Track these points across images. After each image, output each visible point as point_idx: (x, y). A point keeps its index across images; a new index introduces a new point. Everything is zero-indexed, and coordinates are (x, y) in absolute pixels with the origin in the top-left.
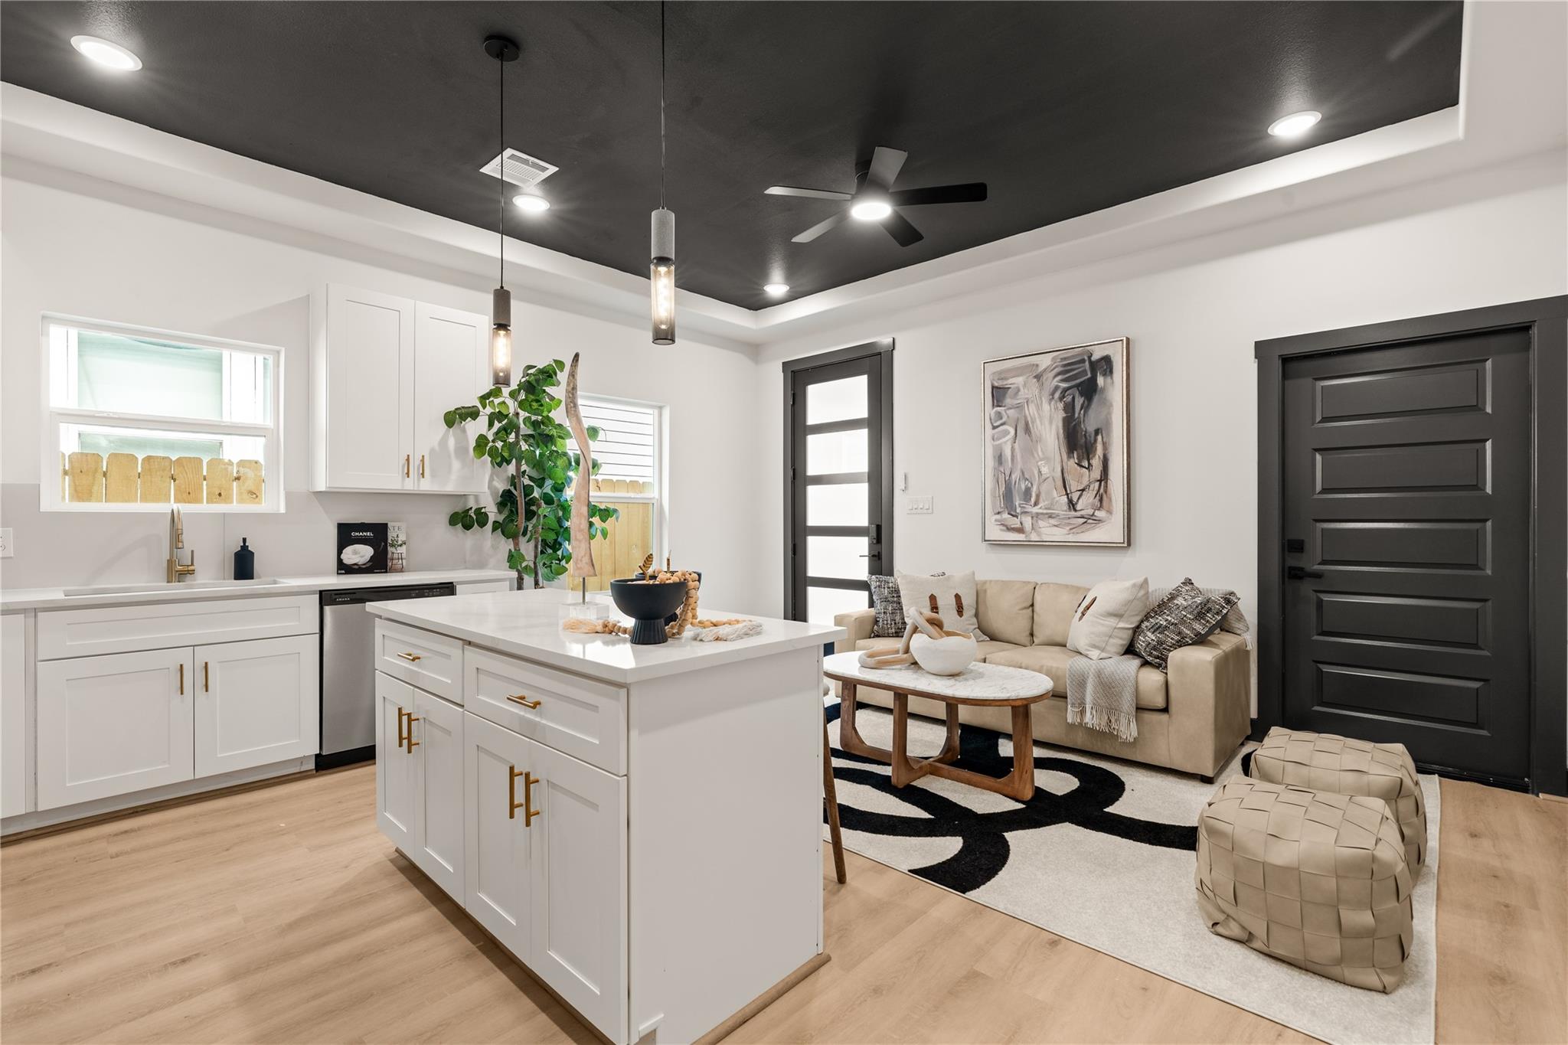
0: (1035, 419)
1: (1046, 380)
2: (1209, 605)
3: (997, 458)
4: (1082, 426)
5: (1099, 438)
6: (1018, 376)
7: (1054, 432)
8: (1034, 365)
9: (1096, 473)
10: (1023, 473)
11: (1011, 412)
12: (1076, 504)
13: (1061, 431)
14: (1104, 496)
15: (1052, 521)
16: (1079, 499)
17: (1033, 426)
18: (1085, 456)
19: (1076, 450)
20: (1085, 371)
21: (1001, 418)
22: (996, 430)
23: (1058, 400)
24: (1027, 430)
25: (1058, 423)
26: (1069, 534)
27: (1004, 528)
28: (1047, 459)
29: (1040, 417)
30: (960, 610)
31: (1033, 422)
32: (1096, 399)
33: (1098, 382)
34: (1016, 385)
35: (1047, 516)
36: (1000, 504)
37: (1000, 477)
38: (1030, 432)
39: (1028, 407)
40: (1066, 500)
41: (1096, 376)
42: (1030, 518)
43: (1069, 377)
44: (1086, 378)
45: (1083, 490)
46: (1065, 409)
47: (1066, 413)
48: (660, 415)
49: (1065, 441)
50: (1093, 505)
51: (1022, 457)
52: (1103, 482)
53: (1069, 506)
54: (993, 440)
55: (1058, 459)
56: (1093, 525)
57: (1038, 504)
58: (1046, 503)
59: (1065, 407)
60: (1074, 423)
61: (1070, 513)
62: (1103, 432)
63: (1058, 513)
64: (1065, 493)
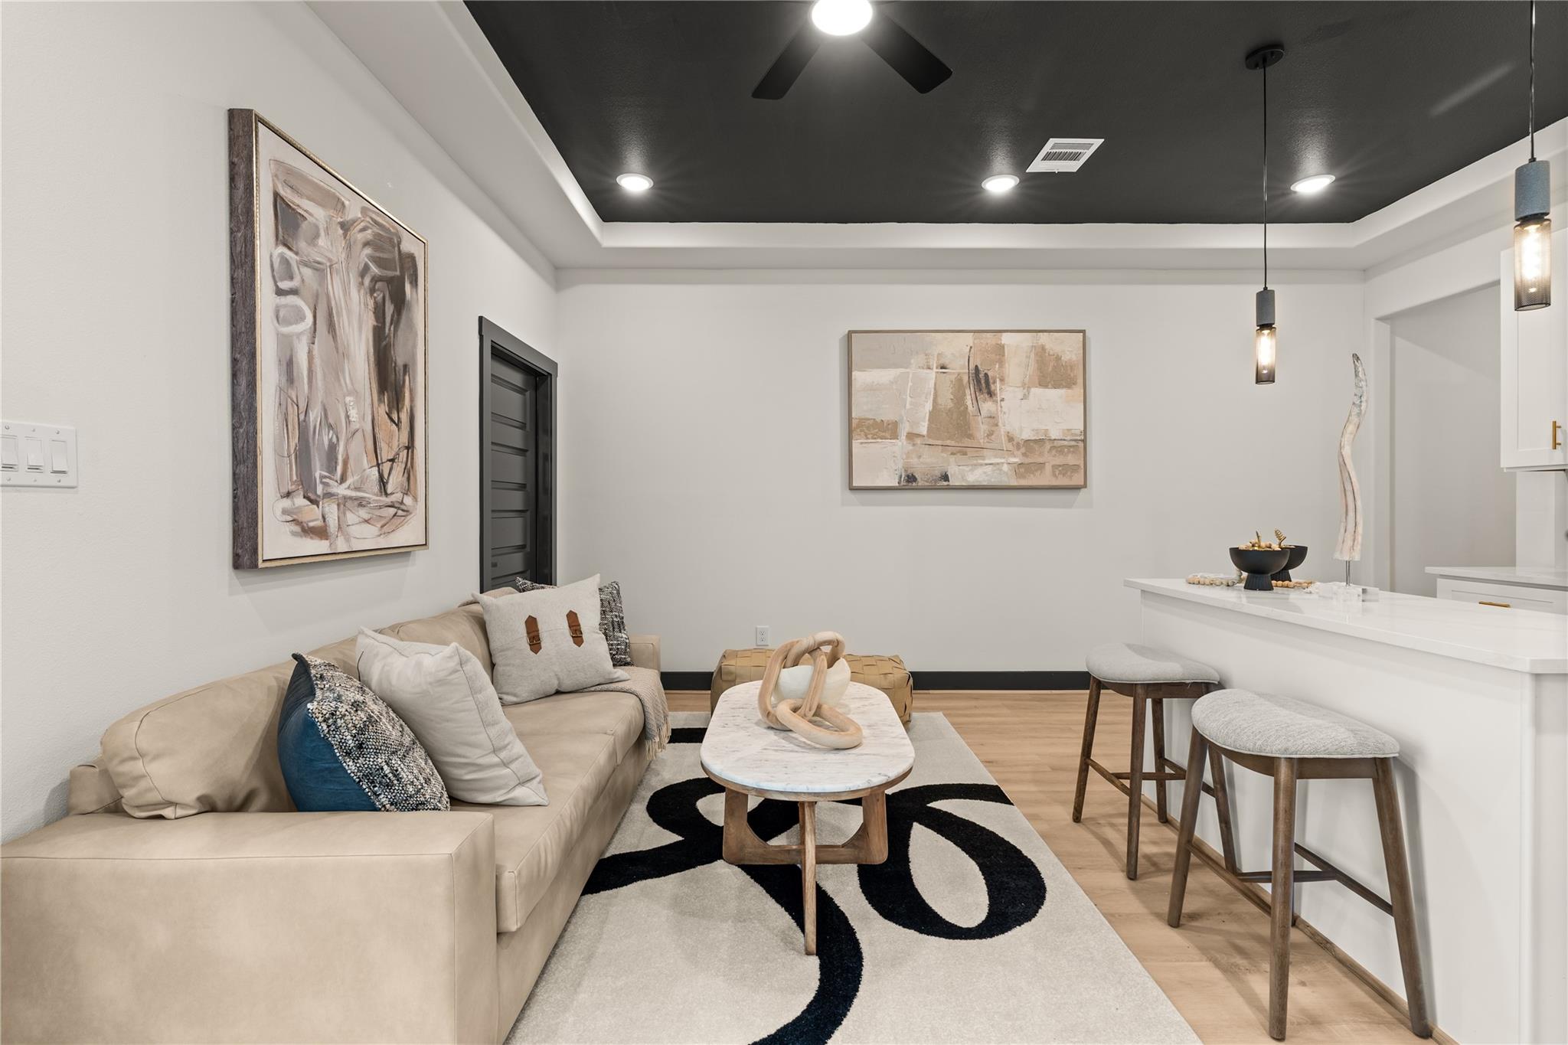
0: (341, 309)
1: (353, 242)
3: (284, 367)
4: (392, 352)
5: (407, 378)
6: (316, 204)
7: (363, 347)
8: (337, 198)
9: (404, 436)
10: (325, 414)
11: (307, 273)
12: (387, 483)
13: (372, 350)
14: (412, 473)
15: (363, 513)
16: (390, 474)
18: (395, 406)
19: (386, 390)
20: (393, 260)
21: (289, 277)
22: (283, 300)
23: (368, 291)
24: (331, 326)
25: (368, 335)
26: (381, 534)
27: (297, 529)
28: (354, 392)
29: (349, 311)
32: (403, 315)
33: (406, 289)
34: (314, 221)
35: (356, 503)
36: (291, 475)
37: (290, 409)
38: (334, 330)
39: (332, 279)
40: (377, 473)
41: (403, 278)
42: (336, 507)
43: (378, 258)
44: (395, 273)
45: (394, 460)
46: (372, 313)
47: (377, 322)
49: (376, 370)
50: (403, 485)
51: (325, 374)
52: (410, 451)
53: (381, 487)
54: (278, 319)
55: (368, 401)
56: (403, 518)
57: (346, 480)
58: (356, 478)
59: (375, 309)
60: (384, 343)
61: (381, 498)
62: (411, 373)
63: (369, 498)
64: (375, 463)
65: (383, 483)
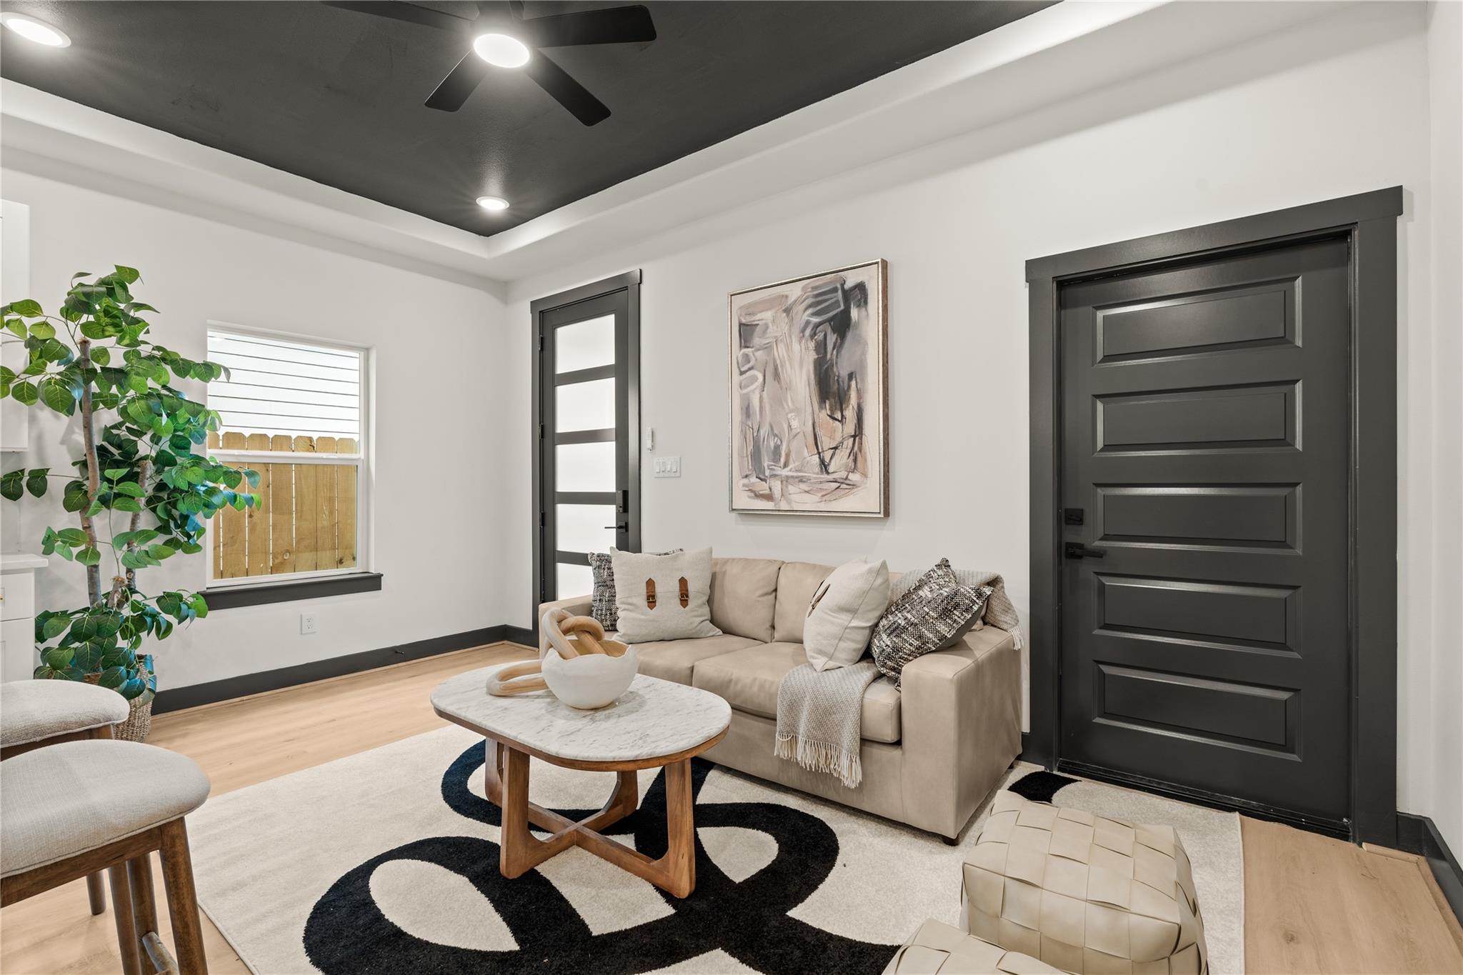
0: (785, 362)
1: (796, 314)
2: (957, 599)
3: (745, 409)
4: (835, 370)
5: (853, 383)
6: (767, 310)
7: (804, 378)
8: (783, 296)
9: (850, 427)
10: (772, 429)
11: (759, 354)
12: (829, 465)
13: (812, 376)
14: (859, 455)
15: (803, 486)
16: (831, 459)
17: (782, 371)
18: (838, 407)
19: (828, 399)
20: (837, 302)
21: (749, 362)
22: (744, 376)
23: (809, 338)
24: (777, 376)
25: (809, 367)
26: (821, 501)
27: (753, 495)
28: (797, 410)
29: (790, 359)
30: (684, 598)
31: (782, 366)
32: (850, 336)
33: (852, 315)
34: (764, 321)
35: (797, 480)
36: (748, 466)
37: (748, 431)
38: (779, 378)
39: (777, 348)
40: (818, 460)
41: (850, 307)
42: (780, 483)
43: (822, 309)
44: (839, 310)
45: (836, 448)
46: (817, 349)
47: (817, 354)
48: (367, 360)
49: (817, 389)
50: (846, 466)
51: (771, 406)
52: (857, 438)
53: (822, 468)
54: (741, 387)
55: (809, 410)
56: (847, 491)
57: (788, 466)
58: (796, 464)
59: (816, 347)
60: (826, 366)
61: (822, 476)
62: (857, 377)
63: (809, 476)
64: (816, 452)
65: (824, 466)
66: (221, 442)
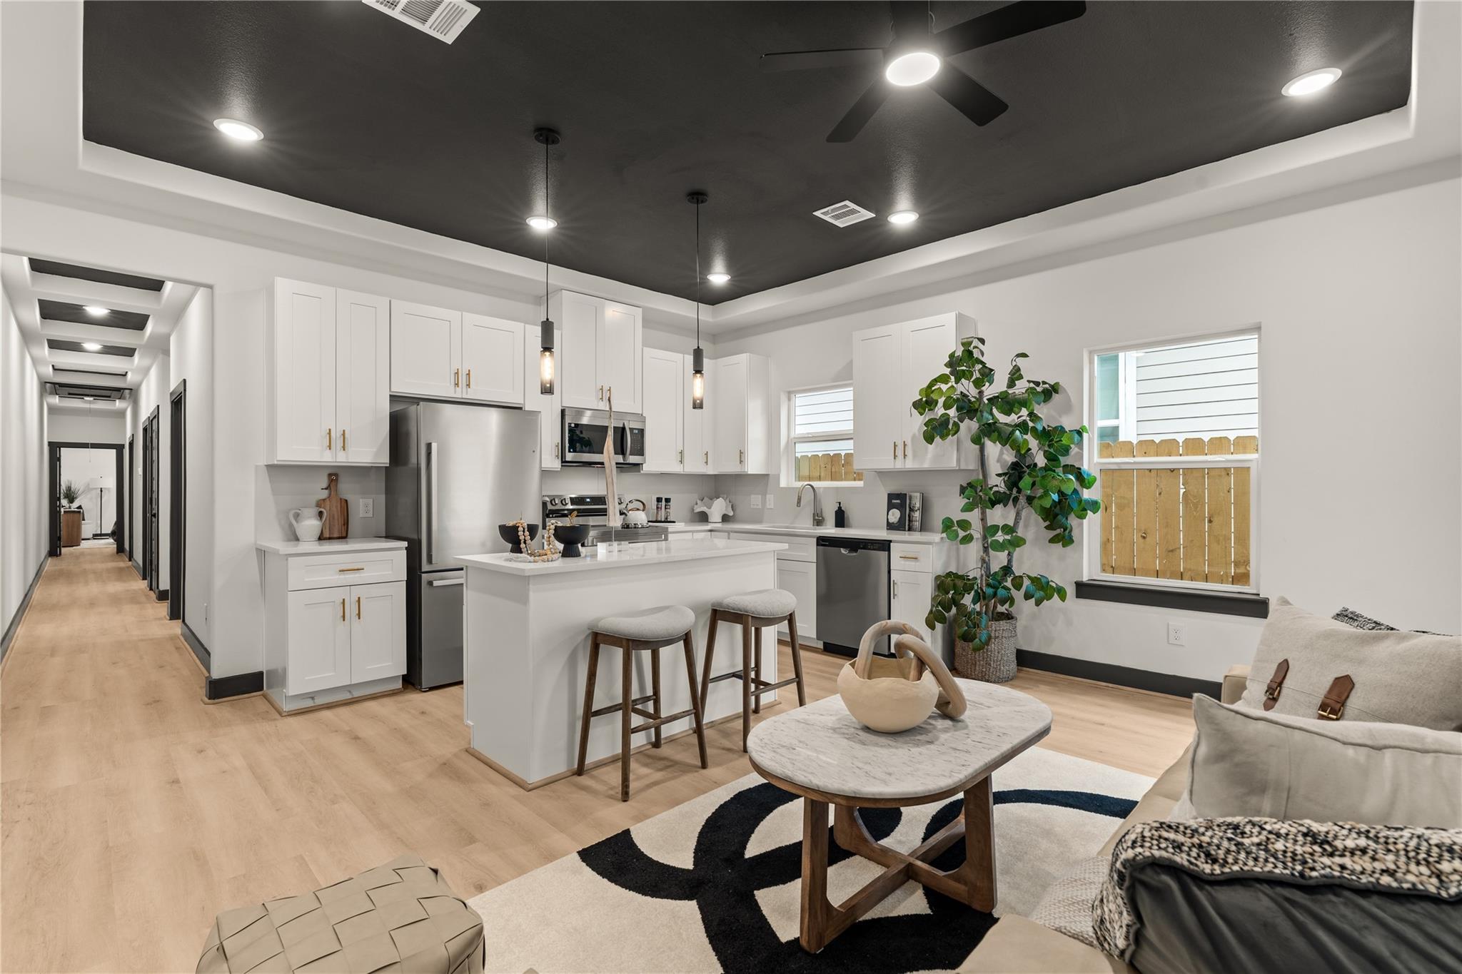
66: (1181, 448)
